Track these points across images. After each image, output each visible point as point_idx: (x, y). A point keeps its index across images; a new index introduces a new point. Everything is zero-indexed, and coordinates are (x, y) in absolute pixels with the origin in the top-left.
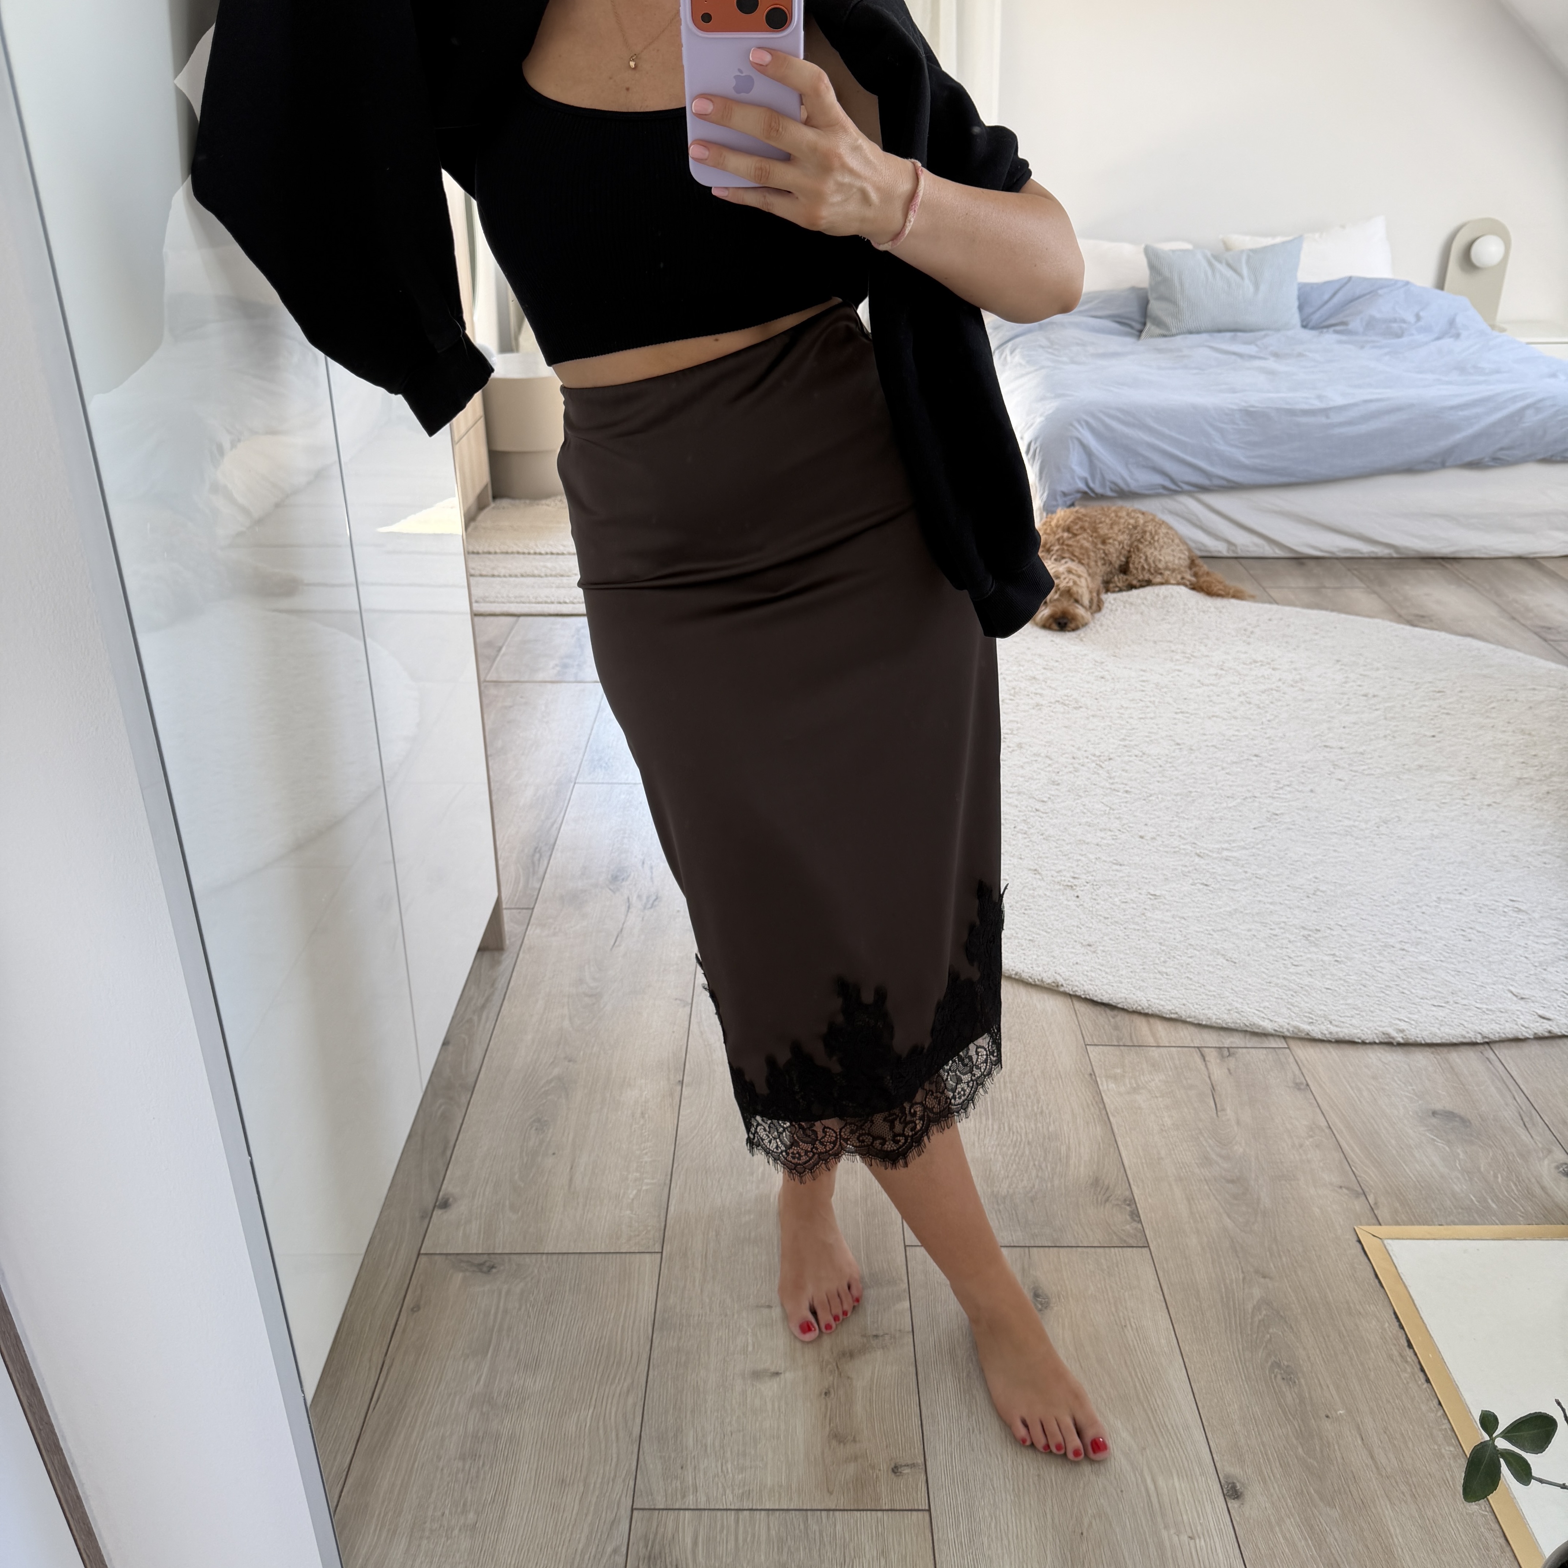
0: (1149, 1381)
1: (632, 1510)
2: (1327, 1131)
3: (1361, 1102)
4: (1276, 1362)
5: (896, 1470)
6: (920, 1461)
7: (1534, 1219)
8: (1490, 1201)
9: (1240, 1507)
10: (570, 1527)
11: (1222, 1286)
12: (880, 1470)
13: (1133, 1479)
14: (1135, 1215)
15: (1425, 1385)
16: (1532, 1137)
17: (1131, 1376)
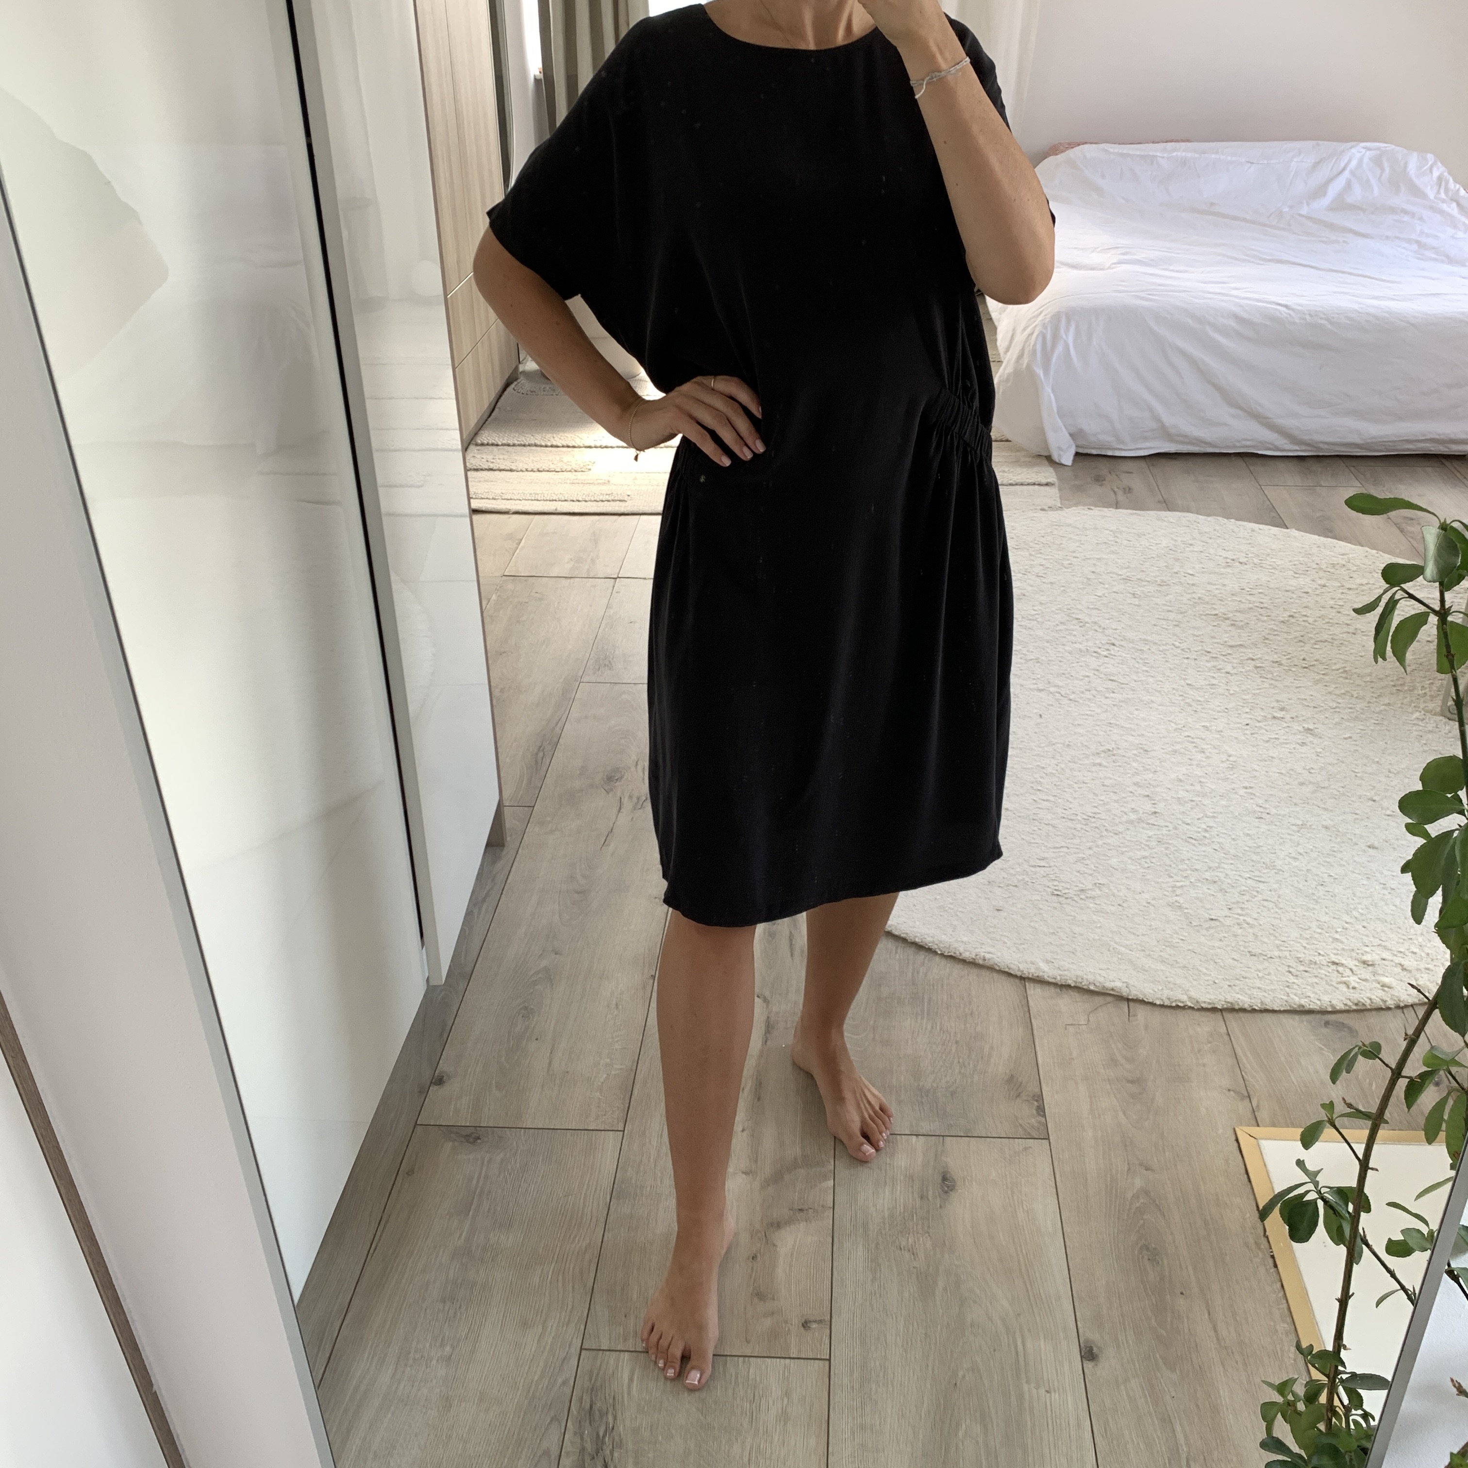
0: (1032, 1257)
1: (581, 1349)
2: (1226, 1038)
4: (1144, 1245)
5: (805, 1325)
6: (828, 1318)
7: (1399, 1125)
9: (1093, 1367)
10: (529, 1362)
11: (1109, 1175)
12: (792, 1324)
13: (1006, 1340)
14: (1041, 1110)
15: (1273, 1270)
17: (1018, 1255)
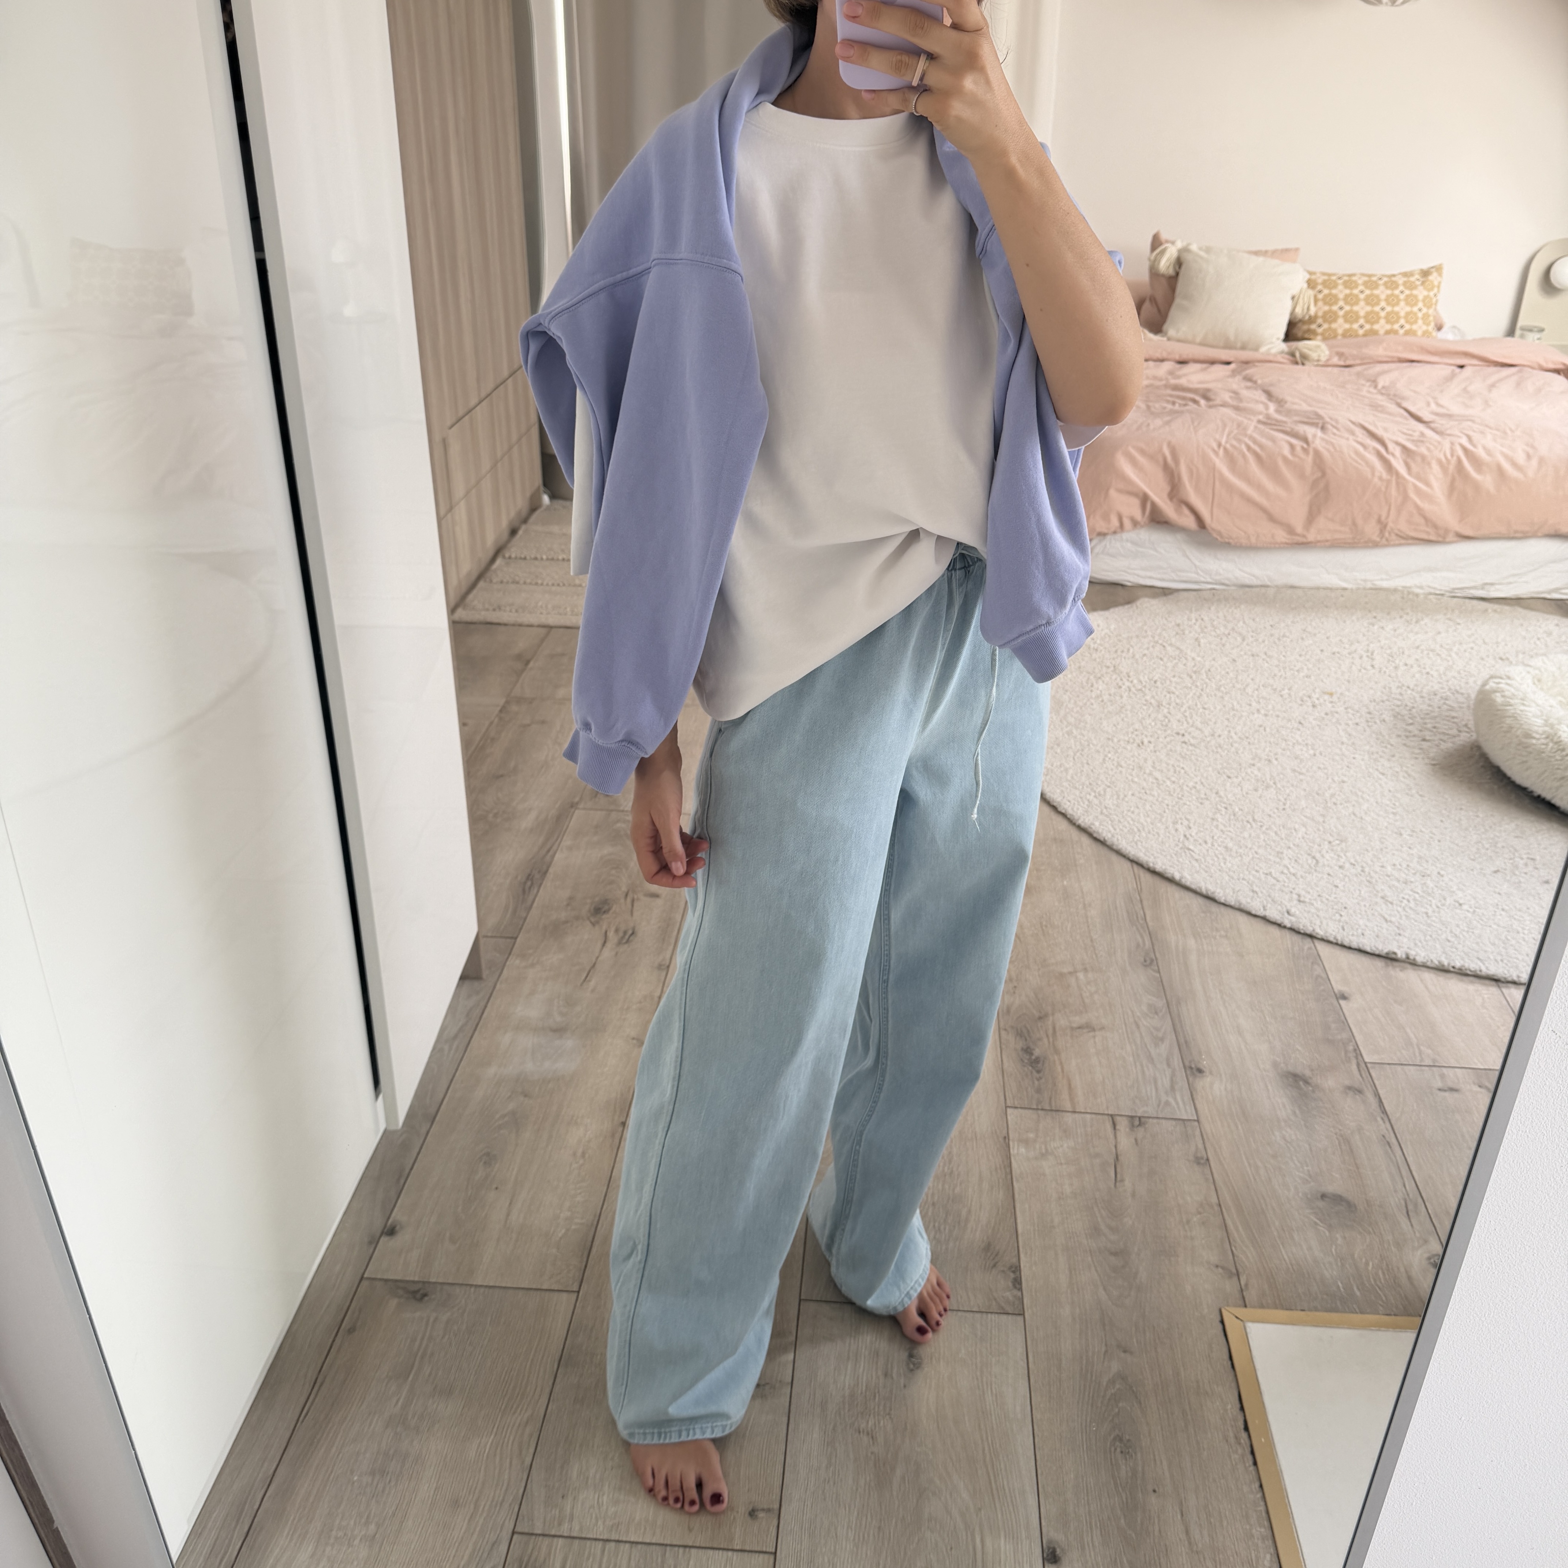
0: (998, 1445)
1: (513, 1533)
2: (1217, 1208)
3: (1255, 1180)
4: (1118, 1435)
5: (752, 1513)
6: (776, 1506)
7: (1394, 1309)
8: (1355, 1289)
10: (457, 1544)
11: (1084, 1358)
12: (738, 1512)
13: (964, 1538)
14: (1017, 1283)
15: (1252, 1468)
16: (1412, 1225)
17: (982, 1441)
